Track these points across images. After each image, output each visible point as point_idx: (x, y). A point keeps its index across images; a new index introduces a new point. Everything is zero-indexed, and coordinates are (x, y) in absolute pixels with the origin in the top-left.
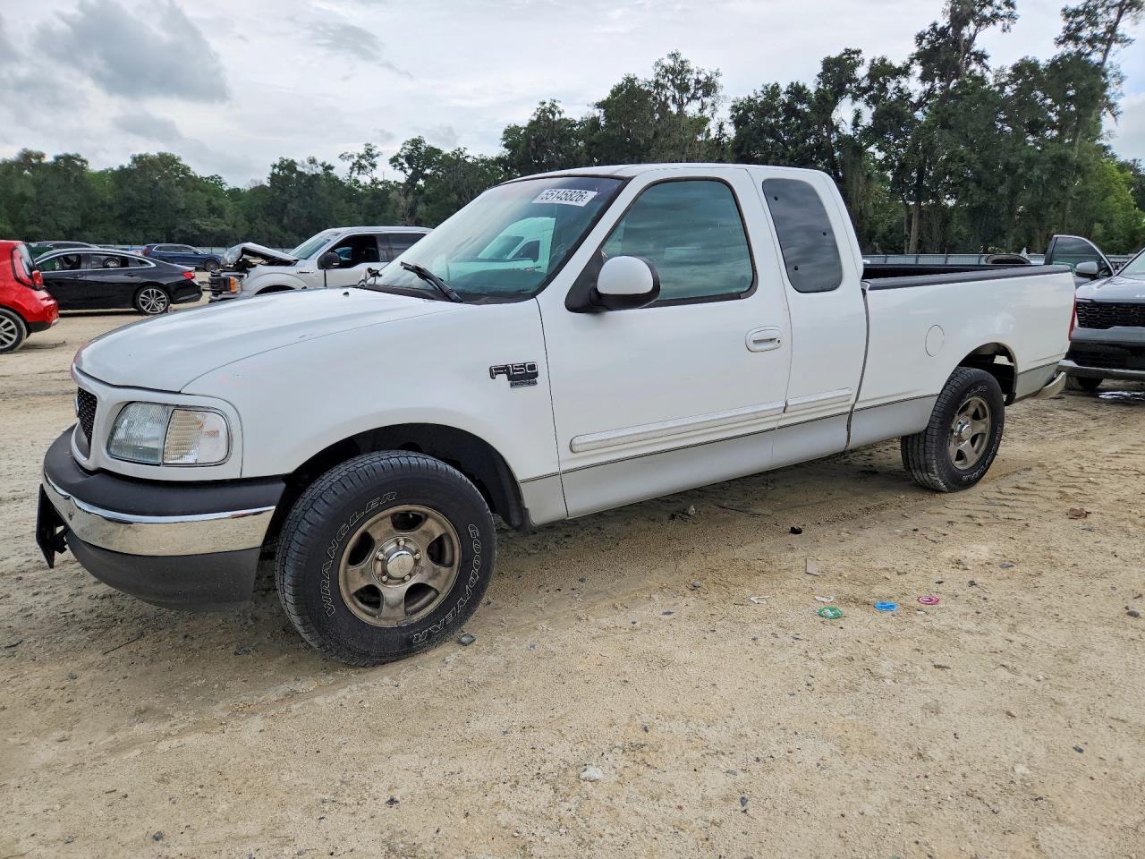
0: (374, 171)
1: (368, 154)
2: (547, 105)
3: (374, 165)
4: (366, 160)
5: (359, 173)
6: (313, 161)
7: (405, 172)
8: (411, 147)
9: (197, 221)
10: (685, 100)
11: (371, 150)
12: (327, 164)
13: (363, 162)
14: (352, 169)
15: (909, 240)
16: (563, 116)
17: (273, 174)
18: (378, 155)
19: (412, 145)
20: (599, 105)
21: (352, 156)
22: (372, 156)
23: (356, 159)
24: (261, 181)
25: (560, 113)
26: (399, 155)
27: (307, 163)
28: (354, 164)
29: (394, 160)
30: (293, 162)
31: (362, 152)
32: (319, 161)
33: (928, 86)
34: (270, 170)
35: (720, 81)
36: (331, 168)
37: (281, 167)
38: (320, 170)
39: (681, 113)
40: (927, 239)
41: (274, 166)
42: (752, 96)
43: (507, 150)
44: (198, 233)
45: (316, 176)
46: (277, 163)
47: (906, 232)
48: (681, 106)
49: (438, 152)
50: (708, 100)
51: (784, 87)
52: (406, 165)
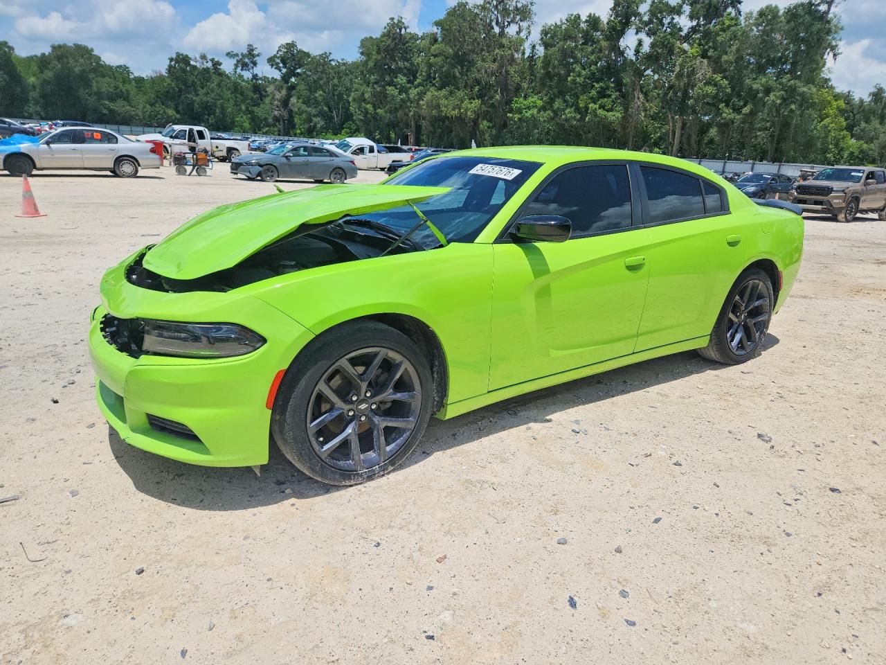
0: (255, 68)
1: (250, 54)
2: (396, 21)
3: (255, 64)
4: (248, 59)
5: (242, 70)
6: (203, 57)
7: (280, 71)
8: (285, 50)
9: (107, 102)
10: (506, 24)
11: (252, 50)
12: (216, 60)
13: (246, 60)
14: (236, 66)
15: (672, 147)
16: (408, 31)
17: (170, 66)
18: (258, 55)
19: (286, 48)
20: (437, 24)
21: (237, 55)
22: (254, 56)
23: (240, 57)
24: (160, 72)
25: (405, 29)
26: (275, 56)
27: (198, 58)
28: (238, 61)
29: (271, 61)
30: (187, 56)
31: (245, 52)
32: (209, 57)
33: (695, 23)
34: (168, 62)
35: (534, 8)
36: (220, 64)
37: (177, 61)
38: (210, 65)
39: (502, 34)
40: (686, 146)
41: (171, 60)
42: (559, 23)
43: (363, 57)
44: (107, 112)
45: (206, 70)
46: (174, 56)
47: (671, 140)
48: (503, 28)
49: (307, 55)
50: (524, 24)
51: (584, 18)
52: (281, 65)
